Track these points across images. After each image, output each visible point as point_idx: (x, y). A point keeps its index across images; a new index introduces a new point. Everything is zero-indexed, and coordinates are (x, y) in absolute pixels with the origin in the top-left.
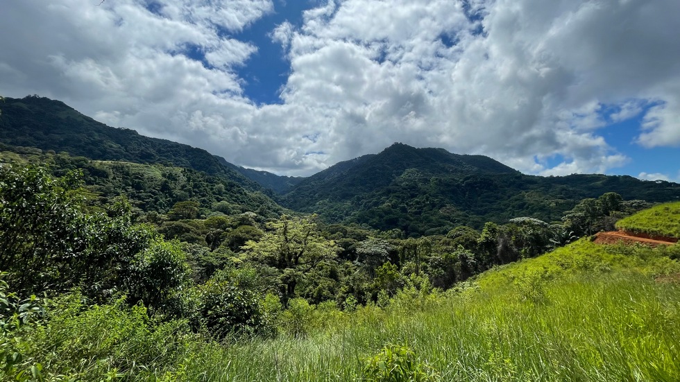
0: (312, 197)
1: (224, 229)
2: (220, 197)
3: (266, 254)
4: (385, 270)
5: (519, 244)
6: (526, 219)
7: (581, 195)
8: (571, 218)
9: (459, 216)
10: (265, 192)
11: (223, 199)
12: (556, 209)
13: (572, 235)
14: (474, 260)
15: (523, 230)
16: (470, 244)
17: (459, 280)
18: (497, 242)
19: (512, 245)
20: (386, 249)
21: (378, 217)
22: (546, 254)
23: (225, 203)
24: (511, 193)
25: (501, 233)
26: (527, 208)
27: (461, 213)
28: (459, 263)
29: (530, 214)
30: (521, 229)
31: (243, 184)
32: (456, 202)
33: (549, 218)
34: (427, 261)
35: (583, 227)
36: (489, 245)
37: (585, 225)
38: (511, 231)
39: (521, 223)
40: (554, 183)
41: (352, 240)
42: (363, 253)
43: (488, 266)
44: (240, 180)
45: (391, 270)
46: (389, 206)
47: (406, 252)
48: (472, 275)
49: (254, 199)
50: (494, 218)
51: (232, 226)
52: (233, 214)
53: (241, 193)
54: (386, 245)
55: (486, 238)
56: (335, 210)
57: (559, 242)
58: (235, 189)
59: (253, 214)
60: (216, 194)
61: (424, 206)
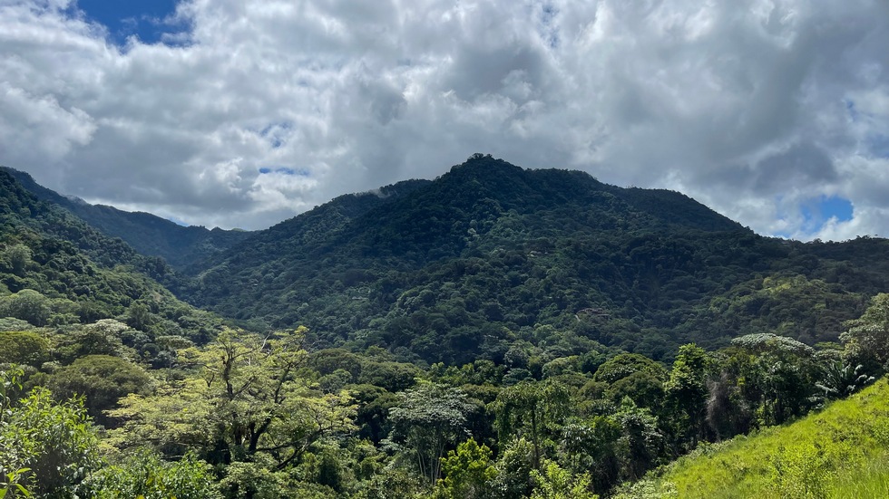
0: (270, 281)
1: (38, 364)
2: (17, 278)
3: (183, 428)
4: (464, 459)
5: (752, 393)
6: (767, 338)
7: (874, 284)
8: (859, 336)
9: (619, 328)
10: (144, 267)
11: (27, 285)
12: (827, 314)
13: (860, 372)
14: (656, 430)
15: (761, 362)
16: (647, 396)
17: (625, 479)
18: (706, 391)
19: (737, 397)
20: (460, 409)
21: (433, 332)
22: (811, 417)
23: (30, 294)
24: (732, 277)
25: (714, 367)
26: (768, 311)
27: (623, 322)
28: (626, 438)
29: (773, 326)
30: (755, 360)
31: (83, 246)
32: (612, 297)
33: (813, 334)
34: (557, 435)
35: (881, 355)
36: (689, 396)
37: (884, 351)
38: (735, 365)
39: (756, 347)
40: (823, 256)
41: (373, 388)
42: (405, 420)
43: (686, 446)
44: (74, 234)
45: (476, 458)
46: (459, 304)
47: (513, 416)
48: (653, 467)
49: (114, 286)
50: (694, 334)
51: (58, 357)
52: (54, 325)
53: (79, 270)
54: (461, 400)
55: (683, 380)
56: (331, 313)
57: (835, 390)
58: (62, 258)
59: (116, 325)
60: (8, 271)
61: (542, 306)
